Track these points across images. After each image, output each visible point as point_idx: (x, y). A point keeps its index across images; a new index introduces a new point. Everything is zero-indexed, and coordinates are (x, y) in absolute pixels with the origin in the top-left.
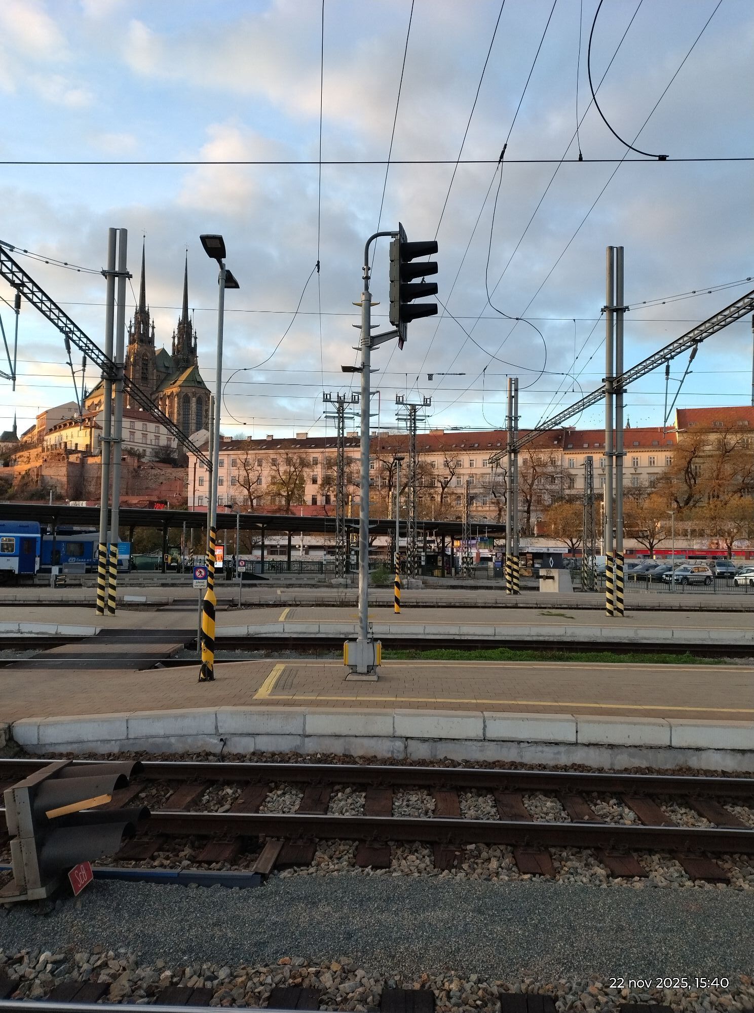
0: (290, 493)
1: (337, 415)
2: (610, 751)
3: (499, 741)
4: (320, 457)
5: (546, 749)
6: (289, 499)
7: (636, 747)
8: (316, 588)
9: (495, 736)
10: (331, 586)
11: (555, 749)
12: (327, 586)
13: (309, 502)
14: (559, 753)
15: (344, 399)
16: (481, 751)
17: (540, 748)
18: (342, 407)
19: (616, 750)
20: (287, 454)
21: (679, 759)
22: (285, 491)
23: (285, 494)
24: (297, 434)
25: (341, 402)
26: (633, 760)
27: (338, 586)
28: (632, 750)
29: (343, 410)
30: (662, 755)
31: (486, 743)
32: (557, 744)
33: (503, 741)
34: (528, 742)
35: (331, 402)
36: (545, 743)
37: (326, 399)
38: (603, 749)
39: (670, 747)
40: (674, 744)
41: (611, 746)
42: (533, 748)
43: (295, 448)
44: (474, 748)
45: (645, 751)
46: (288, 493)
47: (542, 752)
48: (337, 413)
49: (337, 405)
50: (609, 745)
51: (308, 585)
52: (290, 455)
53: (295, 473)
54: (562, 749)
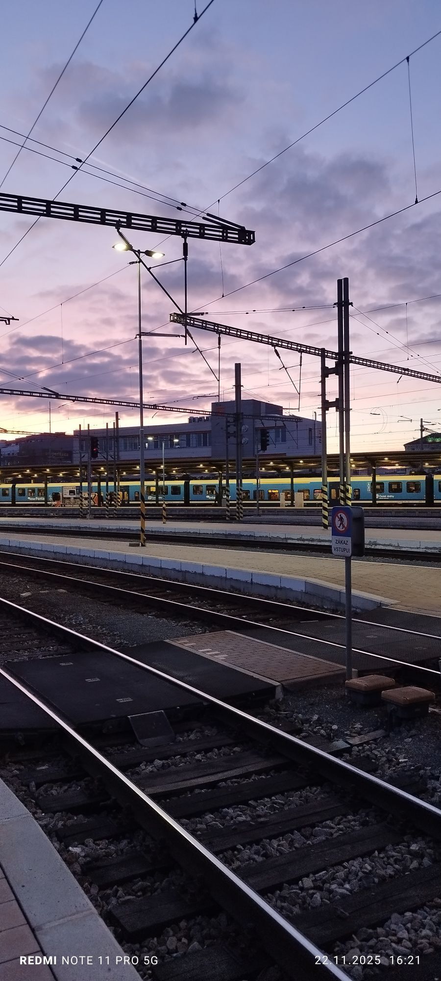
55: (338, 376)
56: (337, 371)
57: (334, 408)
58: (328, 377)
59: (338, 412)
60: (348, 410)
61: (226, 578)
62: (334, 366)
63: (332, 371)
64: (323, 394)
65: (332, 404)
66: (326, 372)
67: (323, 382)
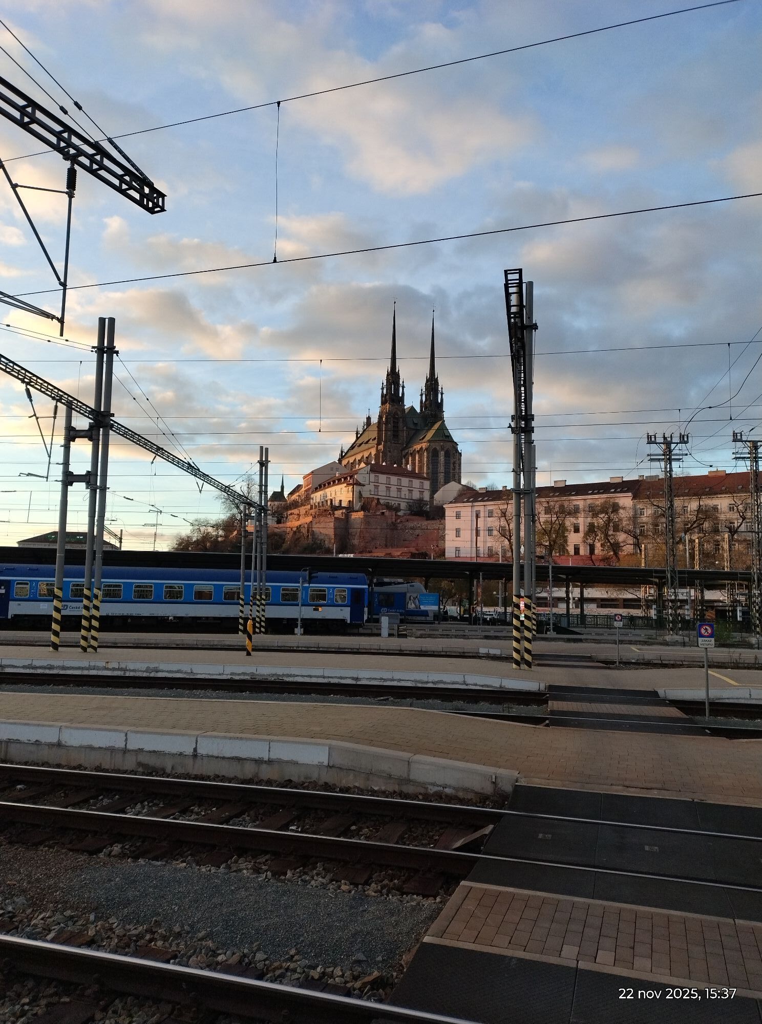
0: (552, 543)
1: (663, 457)
4: (581, 504)
6: (550, 548)
8: (649, 645)
10: (666, 644)
12: (661, 644)
13: (572, 552)
15: (671, 439)
18: (669, 448)
20: (548, 502)
22: (546, 541)
23: (547, 544)
24: (555, 482)
25: (668, 443)
27: (675, 644)
29: (670, 451)
35: (656, 443)
37: (651, 440)
43: (553, 496)
46: (550, 543)
48: (663, 455)
49: (663, 446)
51: (640, 641)
52: (552, 503)
53: (557, 522)
55: (91, 443)
56: (90, 434)
57: (83, 485)
58: (74, 441)
59: (89, 490)
60: (104, 489)
61: (125, 751)
62: (87, 427)
63: (82, 434)
64: (66, 463)
65: (79, 478)
66: (72, 434)
67: (67, 448)
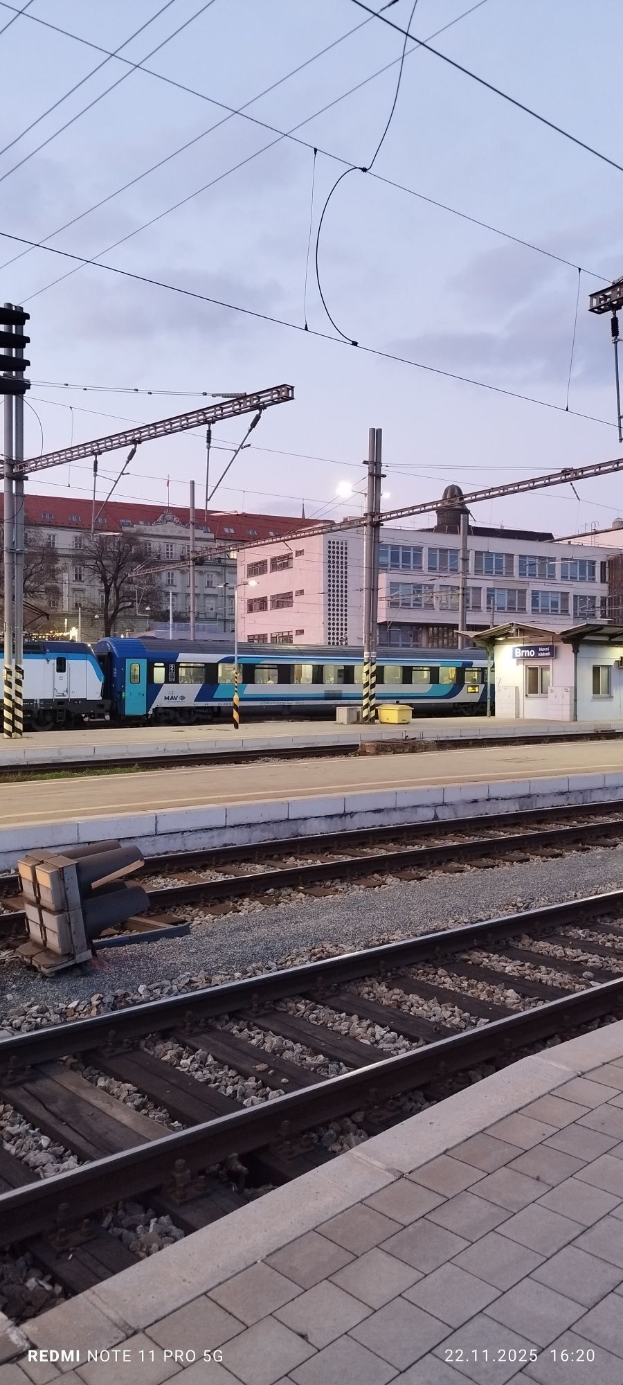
2: (248, 829)
3: (167, 834)
5: (203, 835)
7: (265, 823)
9: (164, 830)
11: (210, 834)
14: (212, 837)
16: (153, 845)
17: (199, 835)
19: (253, 828)
21: (293, 827)
26: (263, 834)
28: (263, 826)
30: (283, 827)
31: (157, 838)
32: (211, 829)
33: (171, 833)
34: (190, 831)
36: (203, 830)
38: (244, 829)
39: (288, 820)
40: (290, 818)
41: (250, 825)
42: (193, 836)
44: (147, 843)
45: (272, 825)
47: (200, 838)
50: (248, 824)
54: (215, 833)
